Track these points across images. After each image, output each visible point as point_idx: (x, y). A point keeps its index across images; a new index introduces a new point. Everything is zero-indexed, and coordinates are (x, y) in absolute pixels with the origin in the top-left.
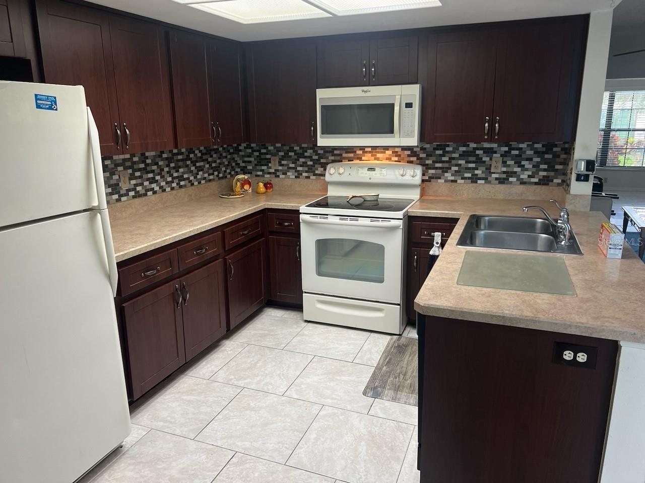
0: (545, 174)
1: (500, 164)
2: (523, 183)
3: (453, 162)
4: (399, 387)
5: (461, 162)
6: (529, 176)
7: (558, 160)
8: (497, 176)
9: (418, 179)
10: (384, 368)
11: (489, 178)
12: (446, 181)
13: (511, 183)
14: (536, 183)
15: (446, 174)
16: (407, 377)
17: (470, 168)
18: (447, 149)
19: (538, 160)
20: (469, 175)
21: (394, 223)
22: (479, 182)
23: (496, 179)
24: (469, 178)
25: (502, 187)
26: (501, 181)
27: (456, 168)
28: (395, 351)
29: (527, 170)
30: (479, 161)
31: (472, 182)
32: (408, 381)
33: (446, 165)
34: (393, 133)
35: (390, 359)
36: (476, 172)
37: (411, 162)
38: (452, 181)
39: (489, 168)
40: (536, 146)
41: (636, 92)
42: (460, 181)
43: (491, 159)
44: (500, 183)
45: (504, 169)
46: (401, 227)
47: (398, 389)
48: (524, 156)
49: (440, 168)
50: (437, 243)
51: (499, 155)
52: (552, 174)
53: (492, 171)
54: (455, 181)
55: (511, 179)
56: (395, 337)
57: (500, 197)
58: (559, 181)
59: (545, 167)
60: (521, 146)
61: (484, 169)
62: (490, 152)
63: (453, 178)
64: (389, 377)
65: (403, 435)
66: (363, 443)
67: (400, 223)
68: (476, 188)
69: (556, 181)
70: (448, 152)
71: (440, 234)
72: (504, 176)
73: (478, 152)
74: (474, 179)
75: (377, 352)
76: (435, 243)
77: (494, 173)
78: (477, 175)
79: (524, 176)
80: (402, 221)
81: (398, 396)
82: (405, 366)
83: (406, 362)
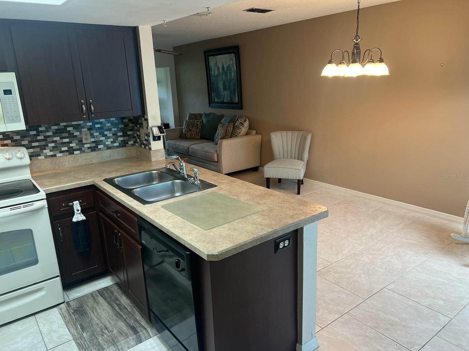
0: (122, 139)
1: (89, 136)
2: (109, 148)
3: (49, 140)
5: (55, 139)
6: (112, 142)
8: (88, 145)
9: (27, 160)
10: (85, 335)
11: (82, 148)
12: (46, 157)
13: (100, 149)
14: (117, 147)
15: (45, 151)
17: (65, 143)
18: (40, 129)
19: (115, 129)
20: (66, 149)
21: (37, 205)
22: (75, 152)
23: (89, 148)
24: (66, 151)
25: (94, 154)
26: (93, 149)
27: (53, 145)
28: (77, 316)
29: (109, 138)
30: (71, 136)
31: (70, 154)
32: (115, 331)
33: (43, 143)
35: (81, 325)
36: (71, 145)
38: (52, 156)
39: (81, 141)
40: (112, 119)
42: (59, 155)
43: (81, 133)
44: (92, 151)
45: (93, 140)
48: (105, 128)
49: (37, 147)
50: (78, 210)
51: (86, 129)
53: (84, 142)
54: (55, 156)
55: (100, 147)
57: (95, 161)
58: (132, 142)
59: (121, 134)
60: (101, 120)
61: (77, 142)
62: (77, 127)
63: (52, 153)
67: (44, 203)
68: (74, 158)
70: (41, 132)
72: (94, 145)
73: (69, 129)
74: (71, 151)
76: (76, 211)
77: (86, 144)
78: (72, 147)
79: (108, 143)
80: (45, 200)
82: (98, 322)
83: (96, 319)
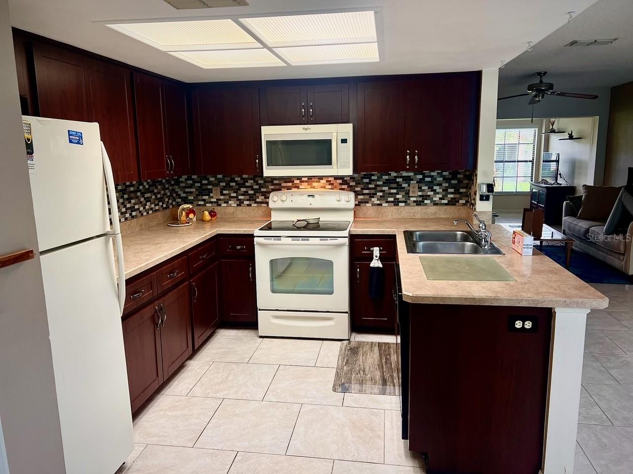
0: (452, 196)
1: (417, 189)
2: (435, 204)
3: (378, 188)
4: (362, 381)
5: (384, 188)
6: (440, 199)
7: (461, 185)
8: (414, 199)
9: (352, 204)
10: (345, 367)
11: (408, 201)
12: (373, 205)
13: (426, 204)
14: (446, 204)
15: (373, 199)
16: (367, 373)
17: (392, 194)
18: (373, 178)
19: (447, 185)
20: (392, 199)
21: (340, 241)
22: (400, 204)
23: (414, 202)
24: (392, 202)
25: (419, 208)
26: (418, 203)
27: (381, 194)
28: (349, 353)
29: (438, 193)
30: (399, 187)
31: (395, 205)
32: (369, 376)
33: (373, 191)
34: (331, 165)
35: (348, 360)
36: (398, 196)
37: (343, 189)
38: (378, 205)
39: (407, 193)
40: (444, 173)
41: (521, 130)
42: (385, 205)
43: (409, 186)
44: (417, 205)
45: (420, 193)
46: (347, 244)
47: (362, 382)
48: (435, 182)
49: (367, 194)
50: (376, 257)
51: (415, 182)
52: (457, 196)
53: (410, 195)
54: (381, 205)
55: (426, 202)
56: (345, 342)
57: (418, 216)
58: (464, 202)
59: (452, 190)
60: (433, 174)
61: (404, 194)
62: (407, 179)
63: (378, 202)
64: (351, 374)
65: (377, 418)
66: (346, 429)
67: (346, 241)
68: (398, 210)
69: (461, 202)
70: (373, 180)
71: (378, 248)
72: (420, 199)
73: (398, 180)
74: (396, 203)
75: (333, 355)
76: (374, 257)
77: (412, 197)
78: (398, 199)
79: (436, 199)
80: (347, 239)
81: (364, 389)
82: (361, 364)
83: (361, 361)
